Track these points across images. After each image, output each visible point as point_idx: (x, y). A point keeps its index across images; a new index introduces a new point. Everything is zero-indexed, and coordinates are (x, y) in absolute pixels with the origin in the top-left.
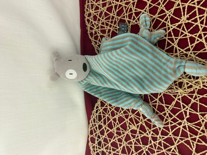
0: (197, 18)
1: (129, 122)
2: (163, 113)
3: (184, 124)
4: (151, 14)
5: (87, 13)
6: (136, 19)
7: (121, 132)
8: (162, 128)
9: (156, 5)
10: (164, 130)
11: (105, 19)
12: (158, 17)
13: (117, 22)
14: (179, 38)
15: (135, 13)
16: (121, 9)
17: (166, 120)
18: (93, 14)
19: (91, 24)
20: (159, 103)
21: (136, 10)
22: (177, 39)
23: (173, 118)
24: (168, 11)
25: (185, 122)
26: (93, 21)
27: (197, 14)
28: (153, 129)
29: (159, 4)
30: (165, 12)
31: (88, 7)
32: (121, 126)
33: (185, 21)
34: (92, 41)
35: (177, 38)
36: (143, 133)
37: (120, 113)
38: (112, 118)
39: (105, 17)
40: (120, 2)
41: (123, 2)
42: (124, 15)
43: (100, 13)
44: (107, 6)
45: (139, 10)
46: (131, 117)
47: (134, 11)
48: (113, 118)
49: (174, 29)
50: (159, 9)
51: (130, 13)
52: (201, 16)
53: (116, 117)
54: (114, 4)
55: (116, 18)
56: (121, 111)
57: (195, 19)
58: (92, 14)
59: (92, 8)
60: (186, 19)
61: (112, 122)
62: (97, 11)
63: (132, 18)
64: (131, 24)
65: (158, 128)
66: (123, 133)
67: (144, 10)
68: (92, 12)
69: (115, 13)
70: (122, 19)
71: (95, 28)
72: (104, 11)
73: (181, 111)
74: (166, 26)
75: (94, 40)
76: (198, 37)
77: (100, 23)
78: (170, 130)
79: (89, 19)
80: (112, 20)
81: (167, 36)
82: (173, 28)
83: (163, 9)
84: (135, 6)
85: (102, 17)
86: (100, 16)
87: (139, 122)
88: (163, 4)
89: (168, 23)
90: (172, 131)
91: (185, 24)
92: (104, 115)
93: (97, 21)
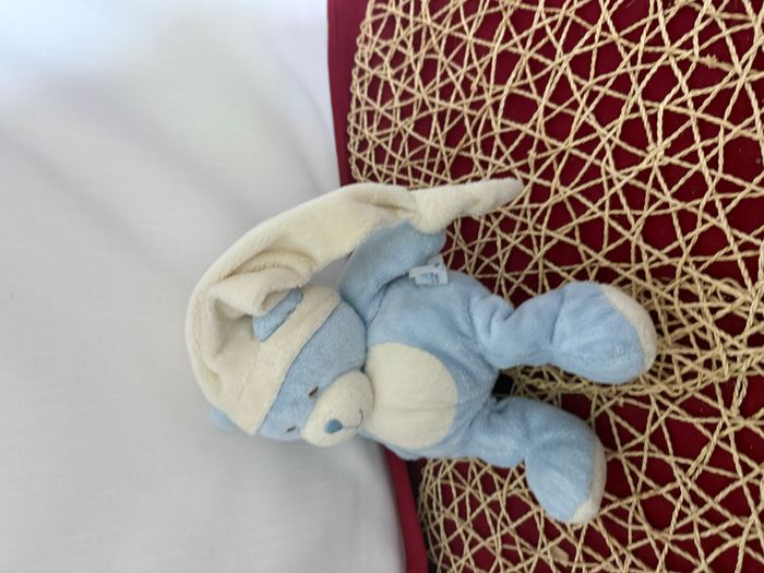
0: (696, 152)
1: (545, 519)
2: (669, 487)
4: (551, 137)
5: (354, 140)
6: (505, 156)
7: (516, 552)
8: (667, 545)
9: (567, 108)
11: (412, 159)
13: (448, 166)
14: (646, 213)
15: (503, 136)
16: (458, 123)
18: (374, 142)
19: (369, 175)
20: (650, 450)
22: (640, 216)
24: (603, 125)
26: (373, 164)
27: (697, 137)
28: (634, 546)
29: (575, 105)
30: (594, 131)
31: (357, 122)
32: (519, 530)
33: (661, 160)
35: (638, 213)
37: (511, 482)
38: (485, 499)
39: (409, 151)
40: (456, 101)
41: (460, 103)
42: (468, 144)
43: (394, 140)
44: (415, 115)
45: (514, 126)
47: (497, 130)
48: (489, 499)
49: (627, 184)
50: (575, 120)
51: (487, 135)
52: (709, 142)
53: (500, 498)
54: (436, 110)
55: (444, 153)
56: (517, 475)
57: (690, 153)
58: (370, 143)
59: (370, 123)
60: (662, 152)
61: (487, 513)
62: (385, 132)
63: (494, 152)
64: (490, 173)
65: (654, 545)
66: (527, 557)
67: (530, 124)
68: (371, 134)
69: (440, 136)
70: (463, 157)
72: (405, 131)
73: (737, 484)
74: (600, 176)
76: (705, 210)
77: (396, 170)
78: (701, 552)
79: (362, 158)
80: (432, 160)
81: (607, 209)
82: (622, 183)
83: (587, 120)
84: (500, 113)
85: (400, 151)
86: (395, 148)
89: (608, 166)
90: (706, 556)
91: (661, 168)
92: (459, 485)
93: (385, 165)
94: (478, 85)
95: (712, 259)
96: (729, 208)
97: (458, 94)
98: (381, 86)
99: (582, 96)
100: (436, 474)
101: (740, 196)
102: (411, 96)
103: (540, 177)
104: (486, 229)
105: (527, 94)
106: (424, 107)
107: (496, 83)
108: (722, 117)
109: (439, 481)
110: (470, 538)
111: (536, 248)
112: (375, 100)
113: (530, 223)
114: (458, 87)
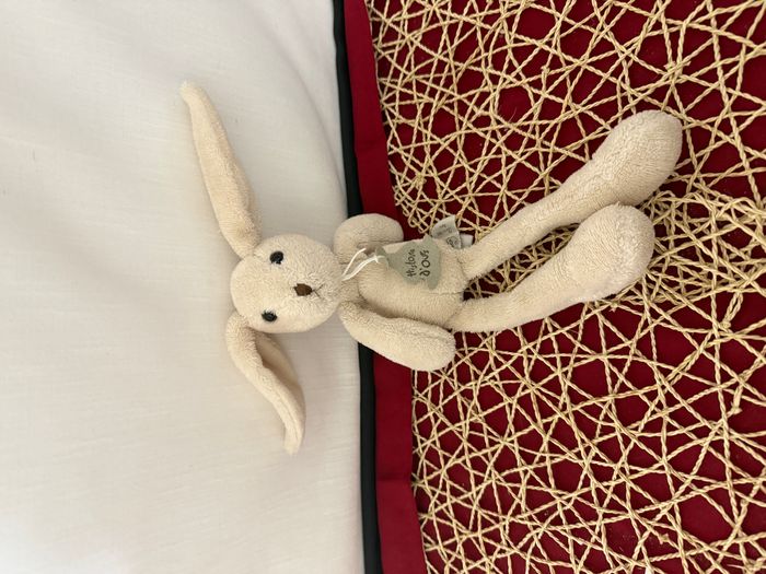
96: (743, 126)
99: (602, 13)
101: (756, 114)
108: (745, 36)
111: (542, 165)
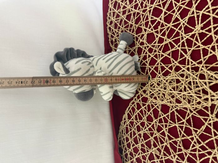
0: (211, 28)
1: (154, 141)
2: (191, 137)
3: (214, 154)
4: (165, 22)
5: (109, 21)
6: (152, 28)
7: (145, 150)
8: (188, 154)
9: (171, 12)
10: (191, 157)
11: (125, 28)
12: (172, 26)
13: (135, 30)
14: (192, 49)
15: (151, 21)
16: (139, 17)
17: (194, 146)
18: (114, 22)
19: (112, 32)
21: (152, 18)
23: (201, 145)
24: (182, 19)
25: (215, 152)
26: (114, 29)
27: (212, 23)
28: (178, 153)
29: (174, 12)
31: (110, 15)
32: (146, 143)
33: (199, 31)
34: (113, 49)
35: (190, 48)
36: (168, 155)
37: (145, 129)
39: (124, 25)
40: (138, 9)
41: (140, 10)
42: (141, 23)
43: (120, 21)
44: (127, 14)
46: (156, 135)
47: (150, 19)
48: (139, 133)
49: (188, 39)
50: (173, 17)
52: (215, 25)
53: (141, 133)
54: (133, 12)
55: (134, 26)
56: (147, 127)
57: (209, 29)
58: (113, 22)
59: (114, 16)
60: (200, 28)
61: (138, 137)
62: (118, 19)
63: (149, 26)
64: (147, 33)
65: (184, 153)
66: (148, 151)
67: (160, 18)
68: (113, 19)
69: (133, 21)
70: (140, 27)
71: (115, 36)
72: (123, 19)
73: (212, 139)
74: (179, 36)
75: (114, 48)
76: (211, 49)
77: (120, 31)
78: (198, 158)
79: (111, 27)
80: (131, 28)
81: (180, 47)
82: (186, 38)
83: (177, 17)
84: (151, 14)
85: (122, 25)
86: (120, 24)
87: (163, 143)
88: (178, 11)
92: (131, 128)
93: (117, 29)
94: (145, 4)
95: (211, 66)
97: (139, 7)
98: (118, 4)
100: (124, 124)
102: (126, 7)
103: (161, 35)
104: (144, 51)
105: (160, 8)
106: (129, 11)
107: (151, 4)
109: (125, 126)
110: (133, 143)
112: (115, 9)
113: (157, 50)
114: (139, 5)
